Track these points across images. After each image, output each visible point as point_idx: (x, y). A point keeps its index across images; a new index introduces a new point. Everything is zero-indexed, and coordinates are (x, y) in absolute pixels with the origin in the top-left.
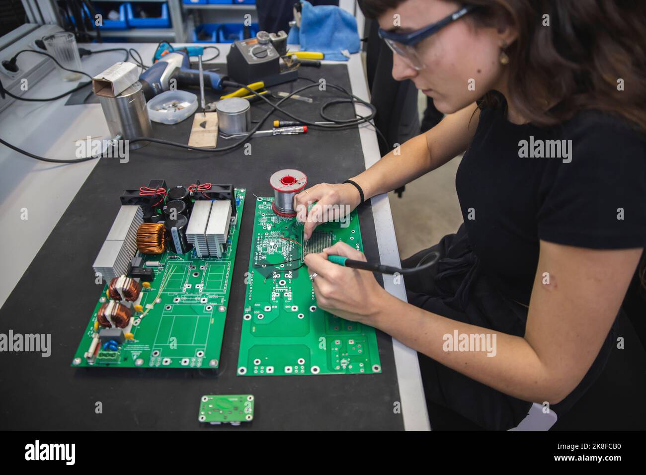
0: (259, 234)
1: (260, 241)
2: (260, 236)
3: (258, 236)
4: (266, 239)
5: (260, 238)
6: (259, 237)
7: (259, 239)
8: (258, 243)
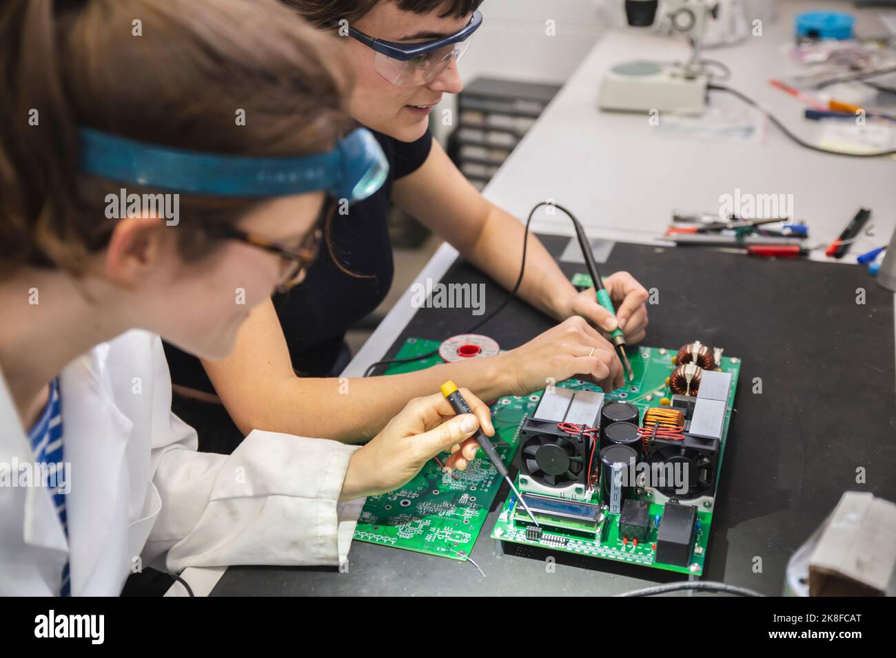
0: (486, 490)
1: (488, 480)
2: (486, 487)
3: (488, 488)
4: (478, 480)
5: (487, 483)
6: (488, 486)
7: (490, 482)
8: (492, 478)
